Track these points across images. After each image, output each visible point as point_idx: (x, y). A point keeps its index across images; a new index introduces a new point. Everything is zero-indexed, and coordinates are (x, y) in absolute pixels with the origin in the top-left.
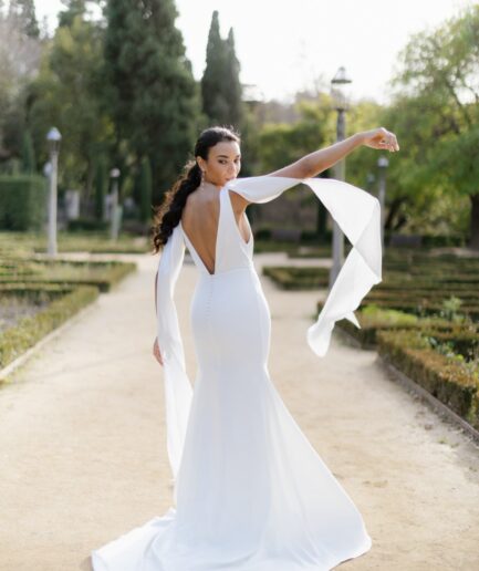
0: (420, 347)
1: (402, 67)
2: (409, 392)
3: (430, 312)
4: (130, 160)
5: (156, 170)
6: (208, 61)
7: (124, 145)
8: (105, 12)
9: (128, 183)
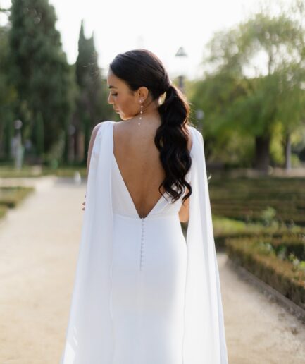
0: (267, 254)
1: (208, 54)
2: (263, 293)
3: (254, 220)
4: (28, 115)
5: (46, 123)
6: (80, 50)
7: (24, 106)
8: (10, 18)
9: (27, 132)
